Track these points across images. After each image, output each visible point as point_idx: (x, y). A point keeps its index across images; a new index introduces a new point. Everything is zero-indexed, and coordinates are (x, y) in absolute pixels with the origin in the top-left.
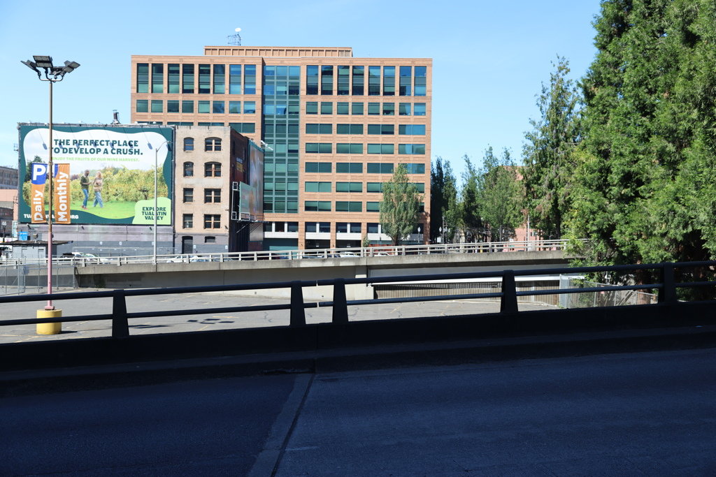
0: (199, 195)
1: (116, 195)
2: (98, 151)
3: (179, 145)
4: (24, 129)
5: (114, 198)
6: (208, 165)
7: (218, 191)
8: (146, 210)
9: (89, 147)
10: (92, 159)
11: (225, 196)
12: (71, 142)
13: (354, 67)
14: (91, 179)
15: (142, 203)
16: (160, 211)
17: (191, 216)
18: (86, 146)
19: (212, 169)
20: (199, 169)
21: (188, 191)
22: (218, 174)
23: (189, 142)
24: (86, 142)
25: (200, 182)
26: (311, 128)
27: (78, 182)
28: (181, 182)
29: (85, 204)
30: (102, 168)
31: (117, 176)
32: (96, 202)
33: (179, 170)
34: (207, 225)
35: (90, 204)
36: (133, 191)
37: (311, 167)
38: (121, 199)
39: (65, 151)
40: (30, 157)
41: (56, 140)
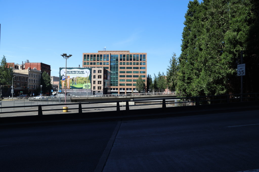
0: (97, 82)
1: (79, 82)
2: (76, 73)
3: (93, 72)
4: (61, 69)
5: (79, 83)
6: (99, 76)
7: (101, 82)
8: (85, 86)
9: (74, 72)
10: (74, 75)
11: (102, 82)
12: (70, 71)
13: (130, 55)
14: (74, 79)
15: (85, 84)
16: (89, 86)
17: (95, 87)
19: (100, 77)
20: (97, 77)
21: (94, 82)
22: (101, 78)
23: (95, 71)
24: (73, 71)
25: (97, 80)
26: (121, 68)
27: (71, 80)
28: (93, 79)
29: (73, 84)
31: (79, 78)
32: (75, 84)
33: (93, 77)
34: (98, 89)
35: (74, 84)
36: (83, 82)
37: (121, 76)
38: (80, 83)
39: (69, 73)
40: (62, 75)
41: (67, 71)
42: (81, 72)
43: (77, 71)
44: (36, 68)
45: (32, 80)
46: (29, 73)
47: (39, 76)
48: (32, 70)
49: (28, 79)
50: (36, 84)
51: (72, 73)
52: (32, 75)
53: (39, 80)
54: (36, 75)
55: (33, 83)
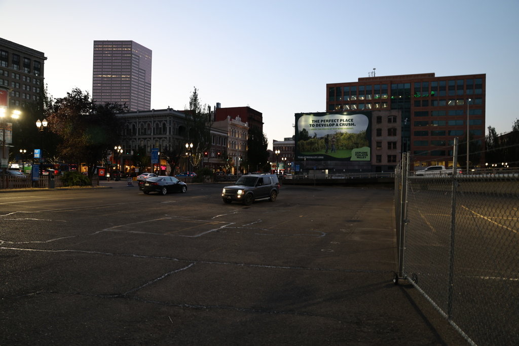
0: (385, 145)
1: (342, 146)
2: (333, 125)
3: (374, 121)
4: (298, 116)
6: (389, 130)
7: (395, 143)
8: (357, 154)
10: (331, 129)
11: (399, 145)
14: (330, 139)
15: (355, 150)
16: (365, 154)
17: (381, 156)
18: (327, 123)
19: (392, 132)
20: (385, 132)
21: (379, 144)
22: (395, 134)
23: (379, 119)
25: (385, 138)
27: (323, 140)
28: (375, 138)
29: (327, 151)
30: (335, 133)
31: (342, 137)
32: (332, 150)
33: (374, 133)
34: (389, 161)
35: (329, 151)
36: (351, 144)
38: (345, 148)
39: (317, 125)
40: (301, 129)
41: (313, 121)
42: (345, 123)
43: (337, 121)
44: (240, 119)
45: (234, 142)
46: (229, 128)
47: (244, 136)
48: (234, 121)
49: (228, 140)
50: (240, 151)
51: (325, 126)
52: (234, 133)
53: (244, 144)
54: (240, 132)
55: (236, 151)
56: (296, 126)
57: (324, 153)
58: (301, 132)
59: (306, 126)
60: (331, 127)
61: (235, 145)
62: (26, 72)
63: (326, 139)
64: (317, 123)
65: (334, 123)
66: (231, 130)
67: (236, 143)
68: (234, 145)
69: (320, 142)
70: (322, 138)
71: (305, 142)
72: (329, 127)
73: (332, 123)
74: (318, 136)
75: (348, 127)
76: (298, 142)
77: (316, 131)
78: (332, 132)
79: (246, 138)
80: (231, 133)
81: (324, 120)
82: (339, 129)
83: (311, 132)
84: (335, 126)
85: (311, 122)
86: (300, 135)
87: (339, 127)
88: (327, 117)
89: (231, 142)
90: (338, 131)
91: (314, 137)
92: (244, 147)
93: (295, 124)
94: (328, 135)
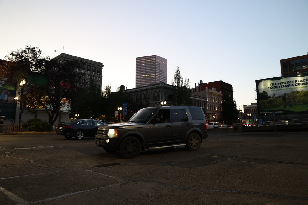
1: (299, 102)
4: (258, 82)
9: (284, 85)
12: (277, 84)
14: (287, 97)
27: (281, 98)
29: (285, 107)
30: (291, 92)
31: (299, 94)
32: (290, 106)
35: (288, 107)
36: (307, 99)
38: (302, 103)
39: (275, 87)
40: (261, 92)
41: (271, 84)
42: (300, 83)
43: (292, 82)
44: (215, 89)
45: (211, 105)
46: (207, 96)
47: (219, 101)
48: (210, 90)
49: (206, 103)
50: (216, 111)
51: (282, 87)
52: (211, 99)
53: (220, 107)
54: (216, 98)
55: (214, 111)
56: (257, 90)
57: (283, 109)
58: (262, 94)
59: (266, 88)
60: (288, 87)
61: (213, 107)
62: (93, 74)
63: (284, 97)
64: (275, 86)
65: (290, 84)
66: (209, 97)
67: (213, 106)
68: (211, 107)
69: (278, 100)
70: (280, 97)
71: (265, 101)
72: (286, 88)
73: (288, 84)
74: (276, 96)
75: (303, 86)
76: (260, 102)
77: (274, 92)
78: (289, 91)
79: (220, 102)
80: (209, 99)
81: (281, 83)
82: (294, 88)
83: (270, 93)
84: (290, 87)
85: (269, 86)
86: (261, 96)
87: (295, 86)
88: (283, 80)
89: (209, 105)
90: (294, 90)
91: (273, 96)
92: (219, 108)
93: (256, 88)
94: (285, 94)
